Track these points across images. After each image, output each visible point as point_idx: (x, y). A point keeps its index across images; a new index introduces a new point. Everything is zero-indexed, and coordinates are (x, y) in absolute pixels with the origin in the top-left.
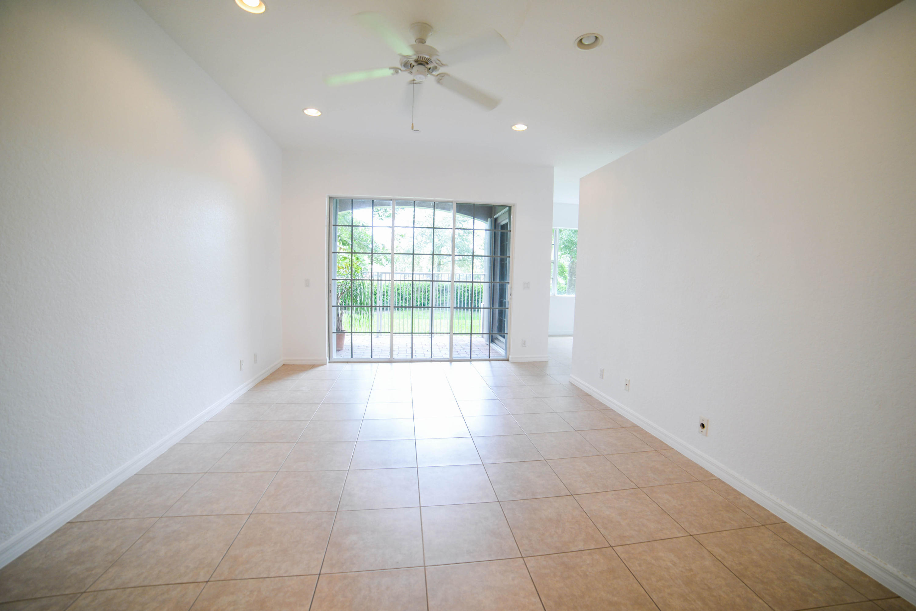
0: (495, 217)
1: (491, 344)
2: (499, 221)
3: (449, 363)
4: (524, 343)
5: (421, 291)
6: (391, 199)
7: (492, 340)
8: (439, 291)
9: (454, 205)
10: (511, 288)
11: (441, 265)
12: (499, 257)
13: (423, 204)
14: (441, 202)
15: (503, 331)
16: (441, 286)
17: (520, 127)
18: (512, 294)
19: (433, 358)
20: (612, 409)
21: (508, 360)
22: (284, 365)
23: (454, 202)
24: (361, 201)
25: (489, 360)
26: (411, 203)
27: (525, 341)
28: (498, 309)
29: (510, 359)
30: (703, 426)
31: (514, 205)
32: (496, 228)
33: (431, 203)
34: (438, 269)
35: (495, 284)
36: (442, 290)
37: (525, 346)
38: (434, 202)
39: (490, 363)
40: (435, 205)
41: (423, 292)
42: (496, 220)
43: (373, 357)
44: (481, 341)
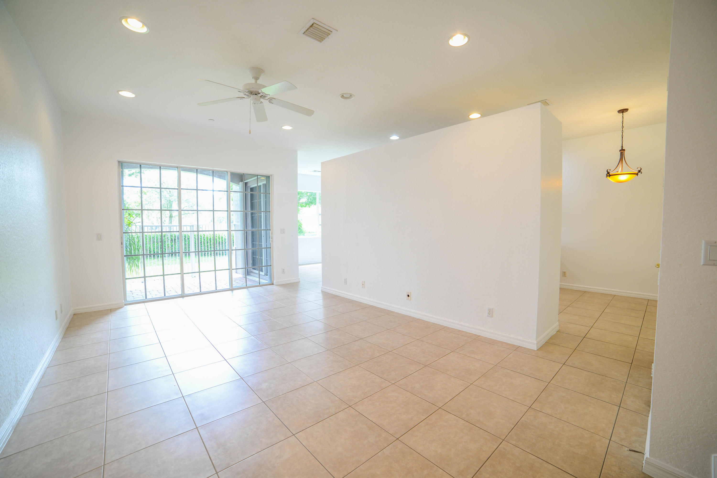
0: (245, 182)
1: (247, 277)
2: (249, 185)
3: (230, 292)
4: (283, 271)
5: (154, 242)
6: (177, 166)
7: (248, 273)
8: (172, 240)
9: (229, 174)
10: (272, 233)
11: (173, 218)
12: (249, 211)
13: (204, 172)
14: (218, 171)
15: (257, 265)
16: (173, 236)
17: (287, 128)
18: (273, 238)
19: (217, 289)
20: (355, 301)
21: (273, 284)
22: (74, 314)
23: (229, 172)
24: (149, 166)
25: (247, 287)
26: (195, 170)
27: (284, 270)
28: (251, 250)
29: (274, 283)
30: (408, 296)
31: (272, 176)
32: (246, 190)
33: (210, 171)
34: (170, 221)
35: (247, 231)
36: (174, 240)
37: (285, 273)
38: (213, 171)
39: (248, 289)
40: (214, 173)
41: (155, 242)
42: (246, 184)
43: (166, 295)
44: (238, 275)
